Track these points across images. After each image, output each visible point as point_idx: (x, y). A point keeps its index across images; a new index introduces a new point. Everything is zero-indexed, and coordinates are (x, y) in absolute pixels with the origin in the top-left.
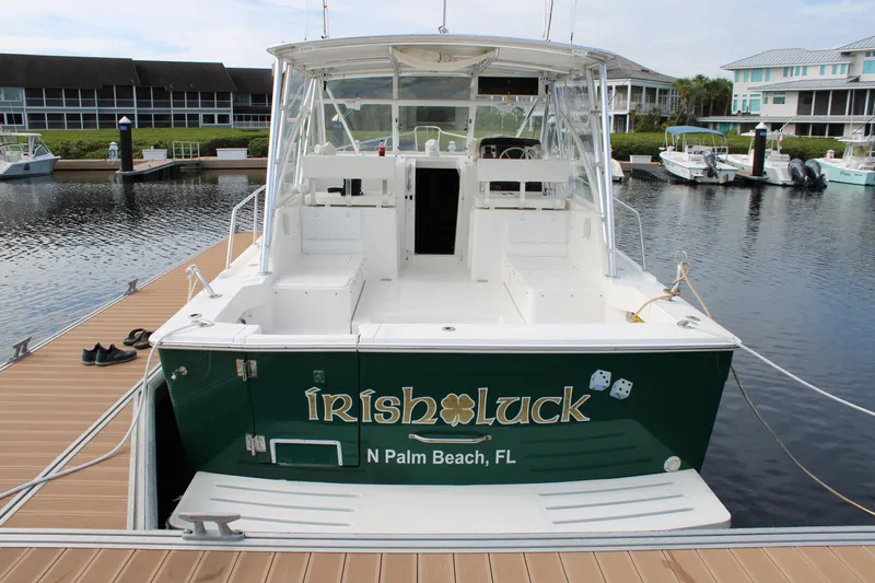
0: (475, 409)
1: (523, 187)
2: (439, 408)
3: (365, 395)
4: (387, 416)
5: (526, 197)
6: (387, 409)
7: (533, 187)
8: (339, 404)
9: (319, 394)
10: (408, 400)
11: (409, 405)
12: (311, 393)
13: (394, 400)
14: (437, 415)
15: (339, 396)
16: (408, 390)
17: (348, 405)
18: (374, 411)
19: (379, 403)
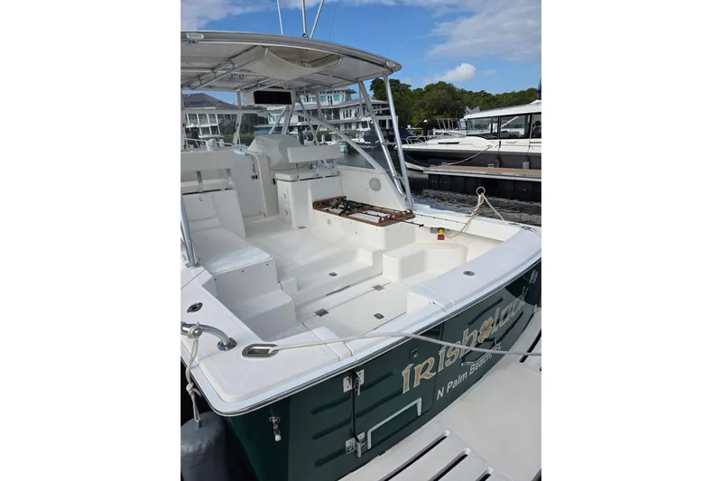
0: (493, 324)
2: (479, 335)
3: (442, 352)
4: (452, 358)
6: (453, 353)
8: (425, 368)
9: (413, 368)
10: (465, 339)
11: (465, 341)
12: (406, 372)
14: (477, 340)
15: (426, 362)
16: (466, 332)
17: (431, 365)
18: (446, 359)
19: (450, 352)
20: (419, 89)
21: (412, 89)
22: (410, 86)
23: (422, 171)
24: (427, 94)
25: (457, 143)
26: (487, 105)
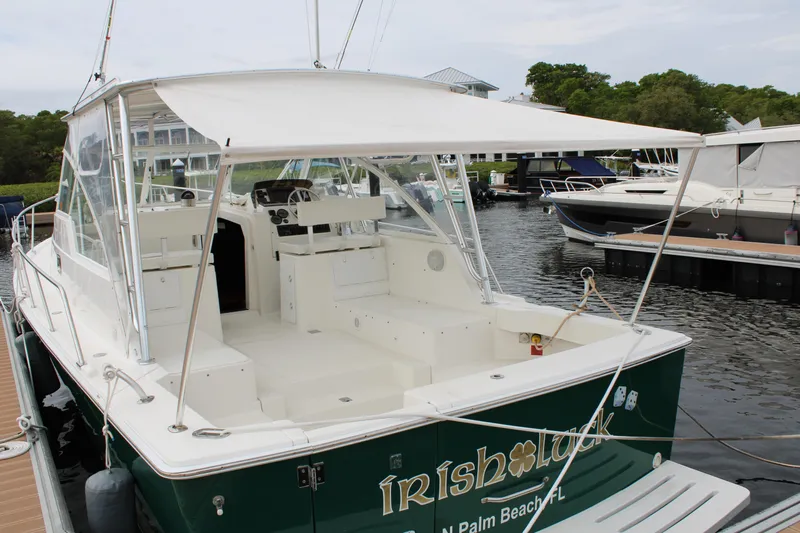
0: (536, 454)
1: (310, 230)
2: (508, 461)
3: (441, 470)
4: (462, 485)
5: (315, 240)
6: (462, 478)
7: (321, 229)
8: (416, 486)
9: (394, 482)
10: (482, 461)
11: (483, 465)
12: (385, 484)
13: (468, 466)
14: (506, 470)
15: (416, 478)
16: (482, 451)
17: (425, 486)
18: (450, 483)
19: (456, 474)
20: (627, 84)
21: (612, 83)
22: (608, 77)
23: (591, 244)
24: (645, 94)
25: (662, 192)
26: (776, 116)
